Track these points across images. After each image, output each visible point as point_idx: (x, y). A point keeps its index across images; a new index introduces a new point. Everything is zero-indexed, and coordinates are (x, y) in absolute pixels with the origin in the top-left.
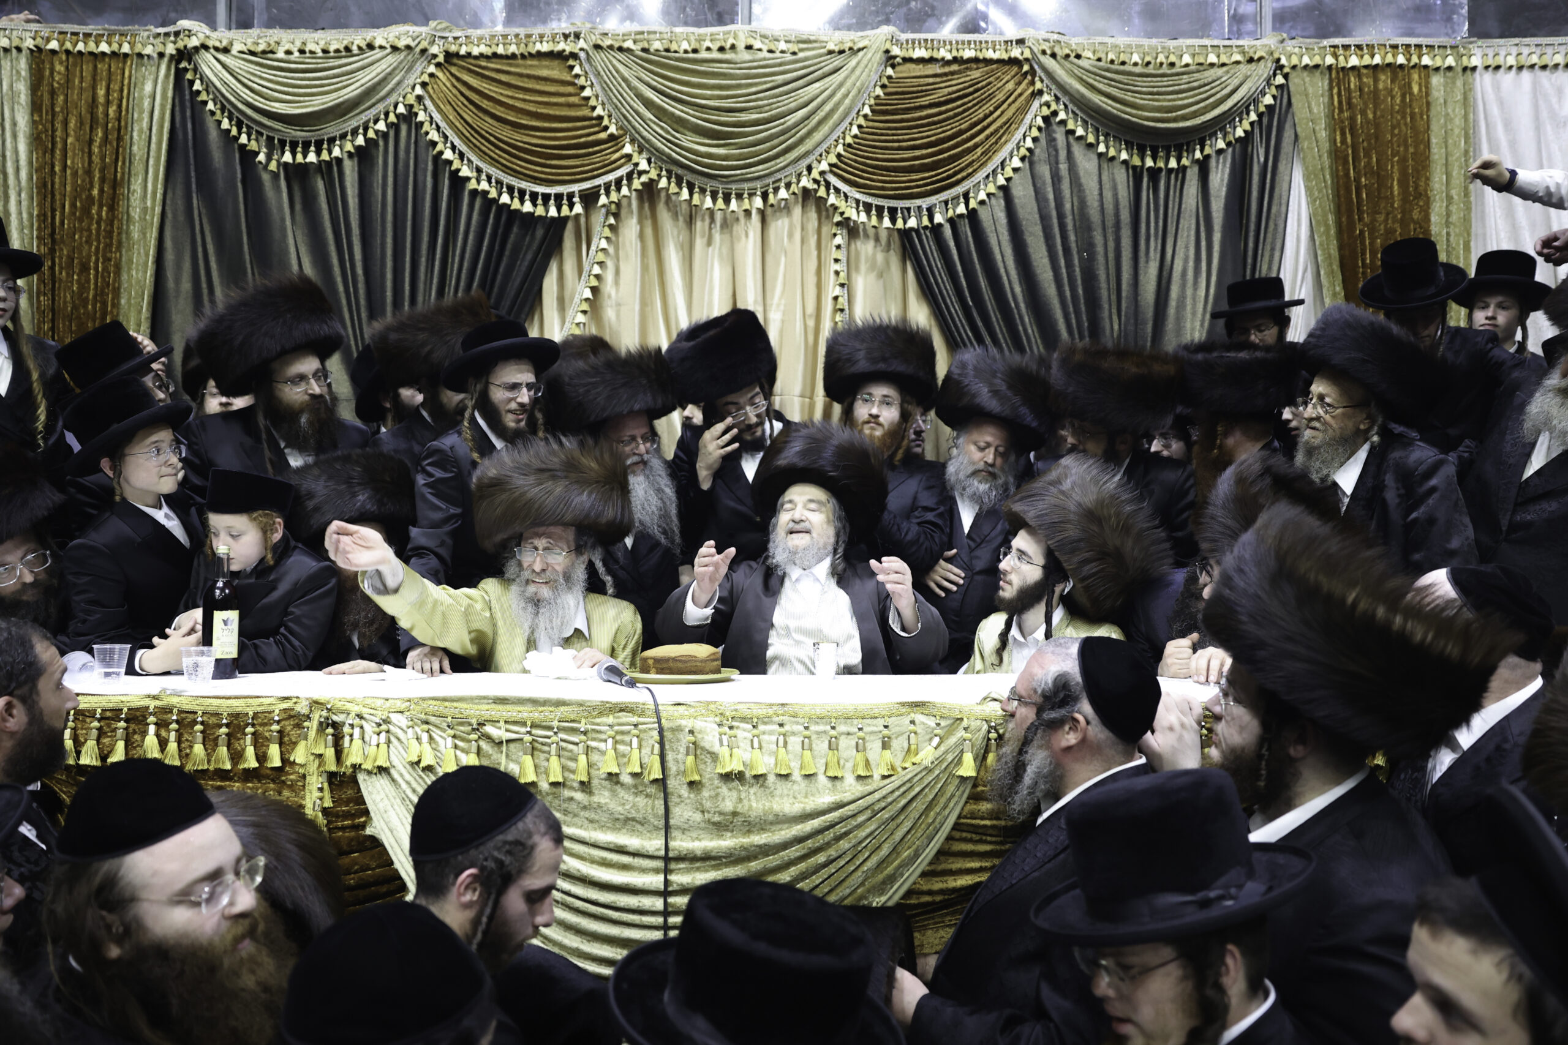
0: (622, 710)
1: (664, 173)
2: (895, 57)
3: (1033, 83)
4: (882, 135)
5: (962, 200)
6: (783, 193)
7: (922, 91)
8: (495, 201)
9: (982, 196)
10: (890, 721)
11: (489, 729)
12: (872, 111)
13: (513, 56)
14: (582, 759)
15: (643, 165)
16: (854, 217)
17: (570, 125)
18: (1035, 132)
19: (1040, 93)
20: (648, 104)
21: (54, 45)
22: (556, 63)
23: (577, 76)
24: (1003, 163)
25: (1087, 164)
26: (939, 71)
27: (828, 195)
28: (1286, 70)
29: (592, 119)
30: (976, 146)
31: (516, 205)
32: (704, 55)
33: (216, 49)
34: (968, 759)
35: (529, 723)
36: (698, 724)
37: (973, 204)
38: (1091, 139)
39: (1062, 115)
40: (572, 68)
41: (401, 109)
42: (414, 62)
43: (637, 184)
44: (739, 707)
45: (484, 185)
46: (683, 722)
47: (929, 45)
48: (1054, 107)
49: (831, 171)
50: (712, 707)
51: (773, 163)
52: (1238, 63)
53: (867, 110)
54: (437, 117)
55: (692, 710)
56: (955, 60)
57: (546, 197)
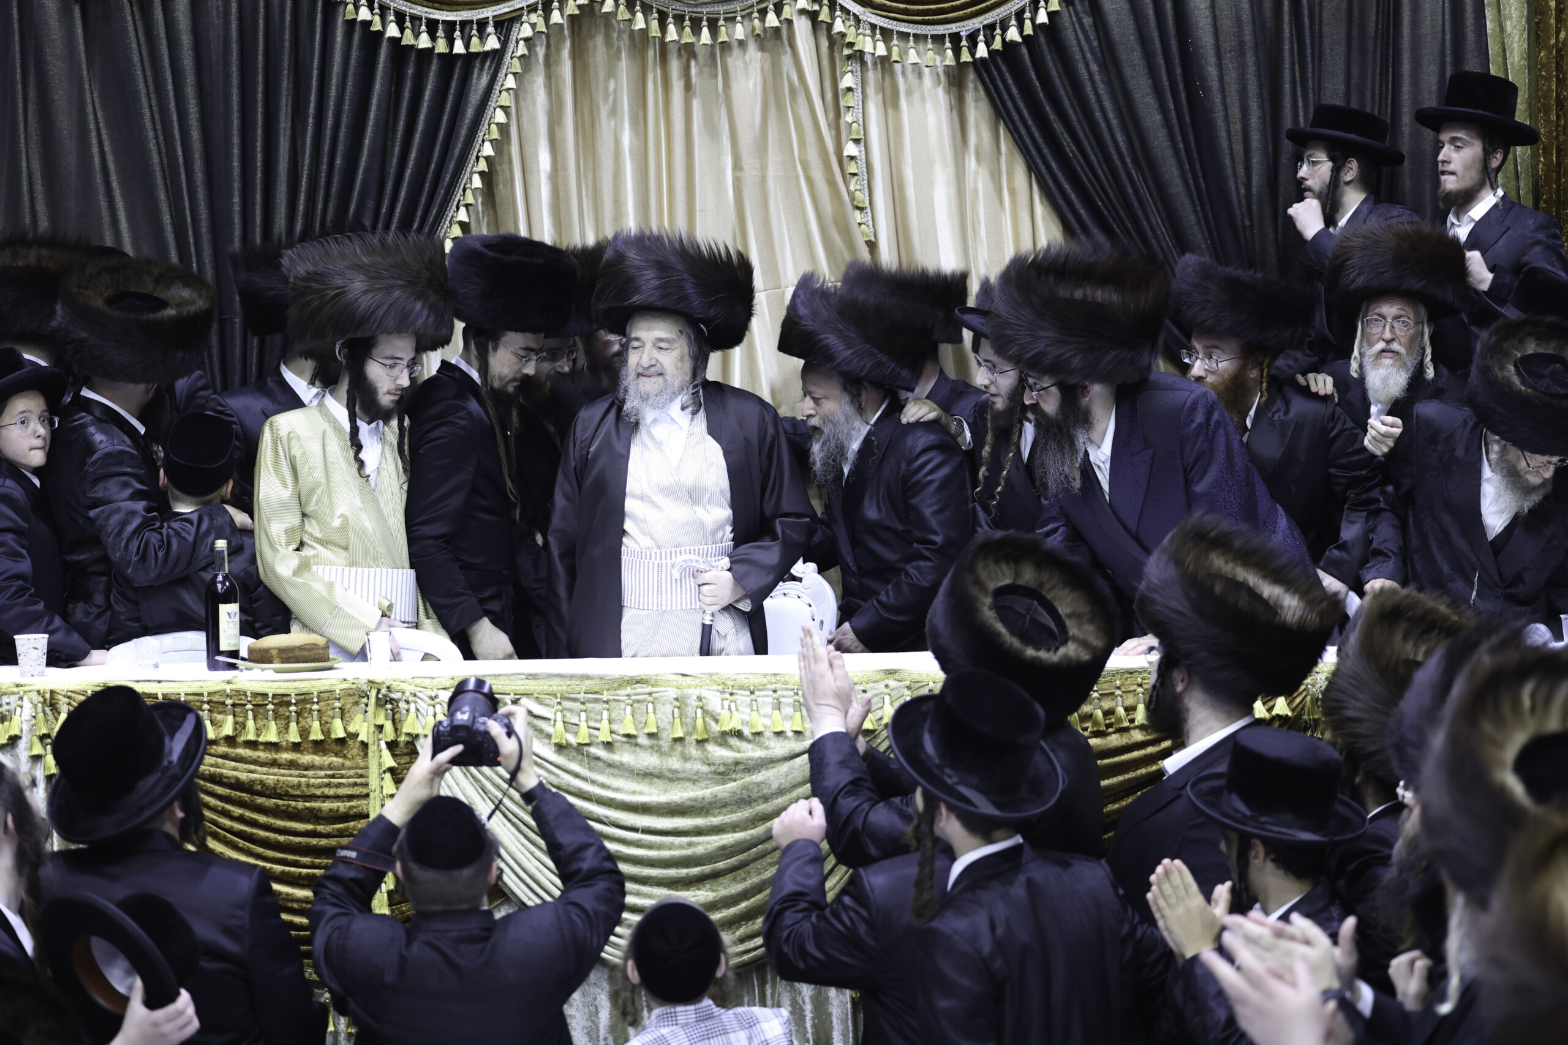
0: (638, 682)
6: (770, 19)
8: (380, 34)
16: (869, 48)
27: (833, 18)
35: (559, 695)
36: (704, 693)
37: (1028, 29)
43: (571, 7)
44: (739, 677)
46: (690, 691)
50: (715, 677)
55: (697, 681)
57: (450, 26)
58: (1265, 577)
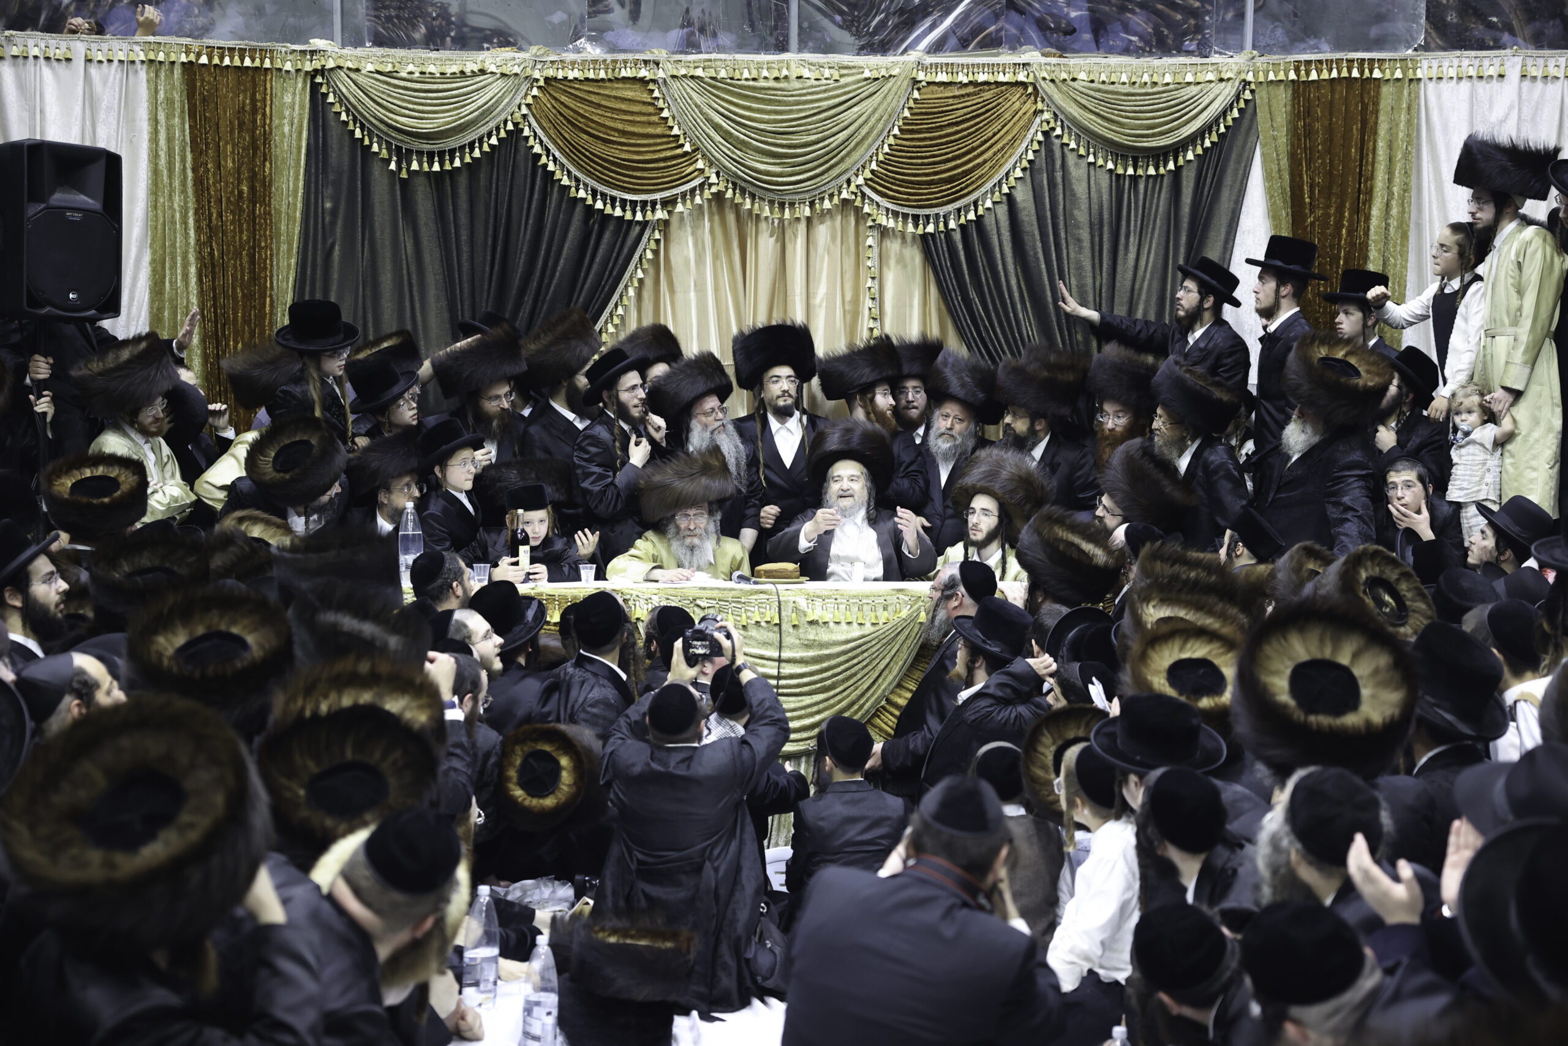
0: (761, 593)
1: (730, 185)
2: (920, 82)
3: (1036, 102)
4: (908, 152)
5: (972, 207)
6: (827, 204)
7: (942, 112)
8: (591, 207)
9: (989, 204)
10: (888, 598)
11: (698, 602)
12: (901, 130)
13: (603, 80)
14: (744, 615)
15: (713, 179)
16: (884, 223)
17: (651, 141)
18: (1036, 146)
19: (1042, 111)
20: (717, 128)
21: (204, 60)
22: (637, 86)
23: (657, 99)
24: (1007, 174)
25: (1077, 172)
26: (957, 93)
27: (863, 204)
28: (1253, 86)
29: (670, 136)
30: (985, 162)
31: (608, 210)
32: (762, 83)
33: (349, 69)
34: (923, 614)
36: (797, 599)
37: (980, 212)
38: (1082, 151)
39: (1058, 131)
40: (652, 91)
41: (510, 126)
42: (520, 85)
43: (707, 194)
44: (813, 594)
45: (582, 194)
46: (790, 598)
47: (950, 70)
48: (1052, 125)
49: (866, 184)
50: (803, 591)
51: (818, 179)
52: (1210, 82)
53: (896, 131)
54: (539, 132)
55: (794, 593)
56: (971, 83)
57: (634, 203)
58: (1083, 539)
